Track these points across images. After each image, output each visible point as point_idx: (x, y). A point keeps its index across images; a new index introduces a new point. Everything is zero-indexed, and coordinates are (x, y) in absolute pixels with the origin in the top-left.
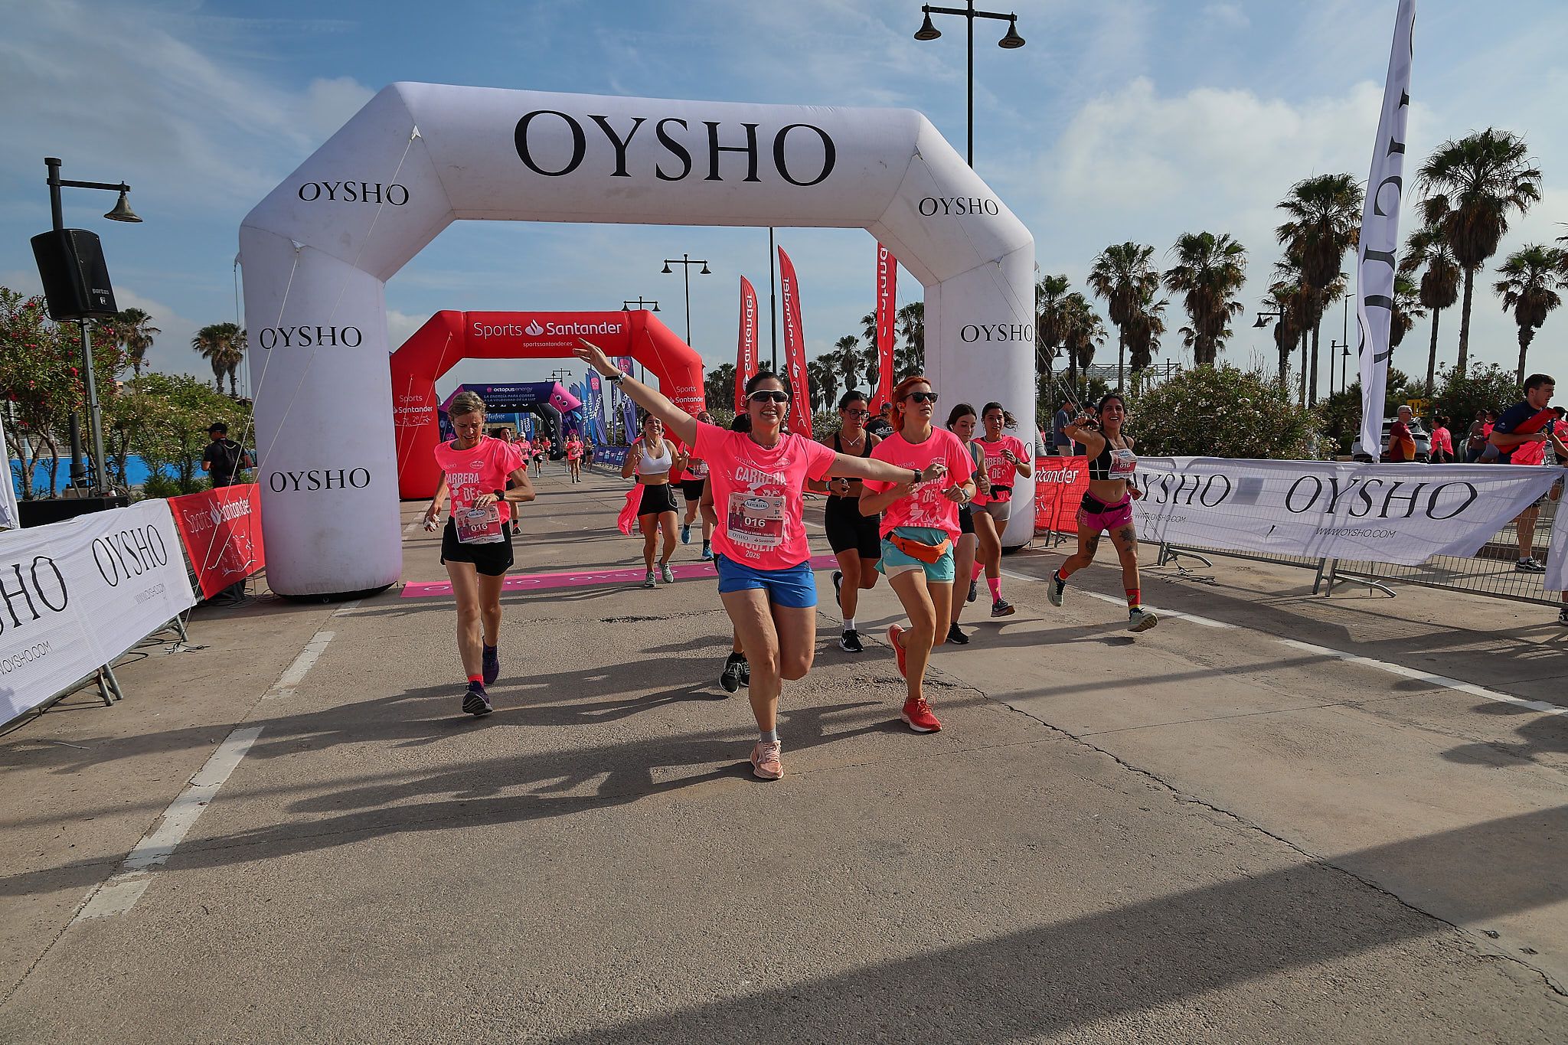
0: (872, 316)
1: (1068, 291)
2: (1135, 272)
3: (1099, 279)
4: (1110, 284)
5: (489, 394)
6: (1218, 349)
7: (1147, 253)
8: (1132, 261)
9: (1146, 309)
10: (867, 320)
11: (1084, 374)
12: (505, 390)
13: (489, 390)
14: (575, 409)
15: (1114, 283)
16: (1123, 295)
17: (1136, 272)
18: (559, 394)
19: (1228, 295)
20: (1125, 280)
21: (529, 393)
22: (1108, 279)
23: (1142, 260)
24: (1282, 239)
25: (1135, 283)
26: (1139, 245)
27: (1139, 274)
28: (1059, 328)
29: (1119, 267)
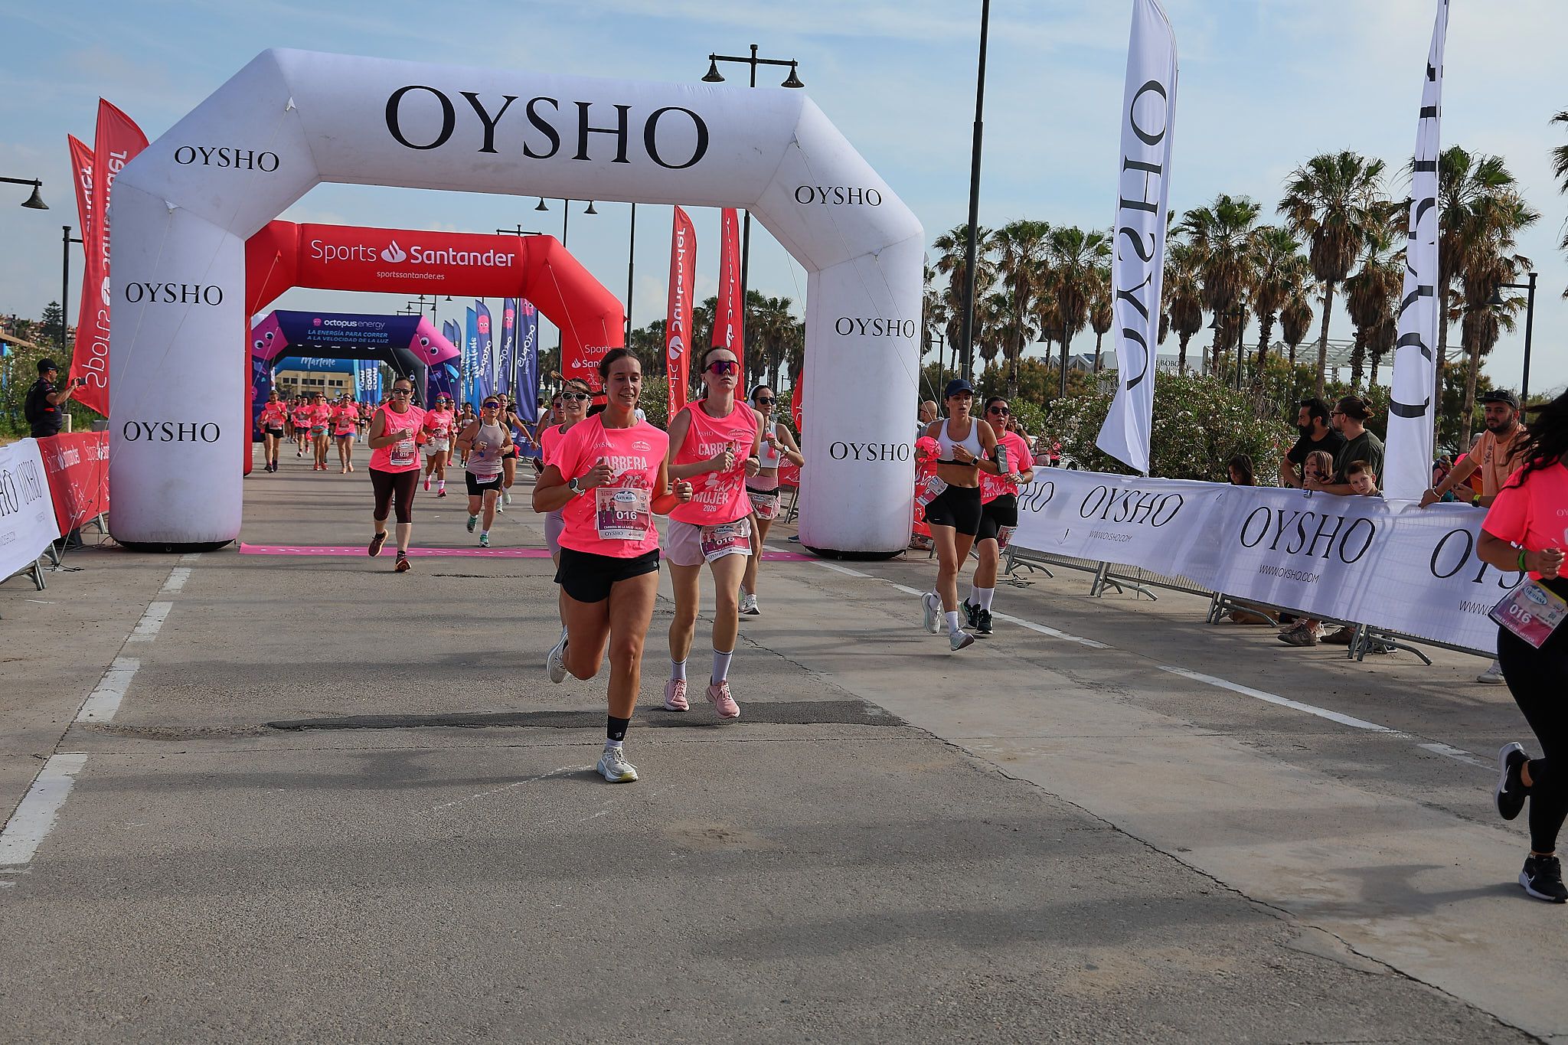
0: (952, 237)
1: (1254, 225)
2: (1354, 200)
3: (1294, 205)
4: (1314, 217)
5: (317, 328)
6: (1502, 329)
7: (1374, 170)
8: (1349, 183)
9: (1383, 257)
10: (944, 243)
11: (1292, 356)
12: (342, 324)
13: (317, 322)
14: (451, 361)
15: (1319, 215)
16: (1334, 236)
17: (1357, 199)
18: (427, 335)
19: (1505, 243)
20: (1337, 212)
21: (380, 332)
22: (1309, 209)
23: (1365, 182)
24: (1561, 170)
25: (1355, 219)
26: (1363, 158)
27: (1362, 205)
28: (1236, 280)
29: (1327, 191)
